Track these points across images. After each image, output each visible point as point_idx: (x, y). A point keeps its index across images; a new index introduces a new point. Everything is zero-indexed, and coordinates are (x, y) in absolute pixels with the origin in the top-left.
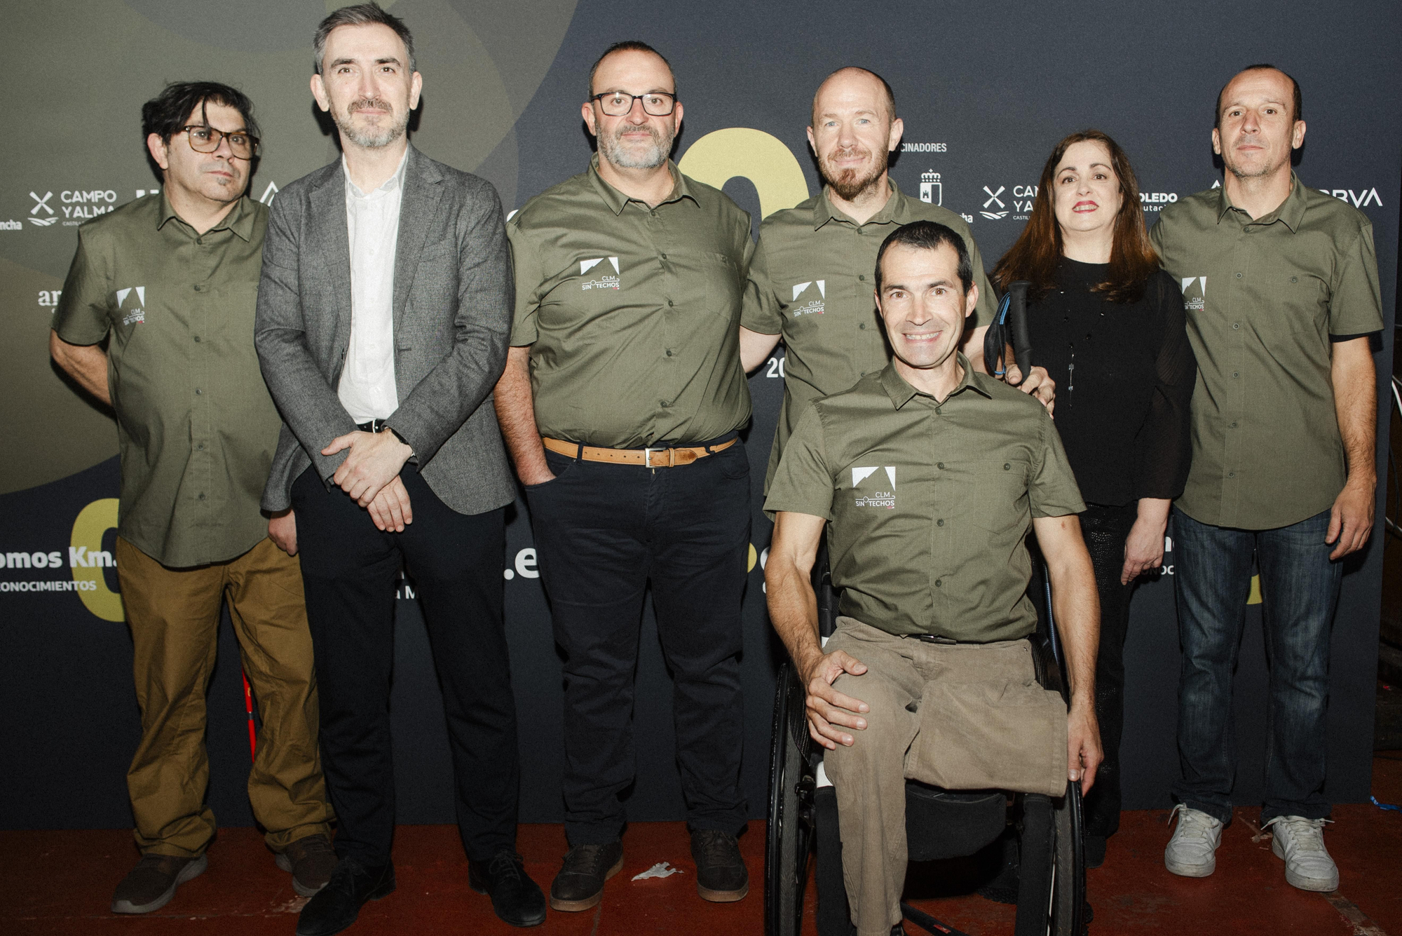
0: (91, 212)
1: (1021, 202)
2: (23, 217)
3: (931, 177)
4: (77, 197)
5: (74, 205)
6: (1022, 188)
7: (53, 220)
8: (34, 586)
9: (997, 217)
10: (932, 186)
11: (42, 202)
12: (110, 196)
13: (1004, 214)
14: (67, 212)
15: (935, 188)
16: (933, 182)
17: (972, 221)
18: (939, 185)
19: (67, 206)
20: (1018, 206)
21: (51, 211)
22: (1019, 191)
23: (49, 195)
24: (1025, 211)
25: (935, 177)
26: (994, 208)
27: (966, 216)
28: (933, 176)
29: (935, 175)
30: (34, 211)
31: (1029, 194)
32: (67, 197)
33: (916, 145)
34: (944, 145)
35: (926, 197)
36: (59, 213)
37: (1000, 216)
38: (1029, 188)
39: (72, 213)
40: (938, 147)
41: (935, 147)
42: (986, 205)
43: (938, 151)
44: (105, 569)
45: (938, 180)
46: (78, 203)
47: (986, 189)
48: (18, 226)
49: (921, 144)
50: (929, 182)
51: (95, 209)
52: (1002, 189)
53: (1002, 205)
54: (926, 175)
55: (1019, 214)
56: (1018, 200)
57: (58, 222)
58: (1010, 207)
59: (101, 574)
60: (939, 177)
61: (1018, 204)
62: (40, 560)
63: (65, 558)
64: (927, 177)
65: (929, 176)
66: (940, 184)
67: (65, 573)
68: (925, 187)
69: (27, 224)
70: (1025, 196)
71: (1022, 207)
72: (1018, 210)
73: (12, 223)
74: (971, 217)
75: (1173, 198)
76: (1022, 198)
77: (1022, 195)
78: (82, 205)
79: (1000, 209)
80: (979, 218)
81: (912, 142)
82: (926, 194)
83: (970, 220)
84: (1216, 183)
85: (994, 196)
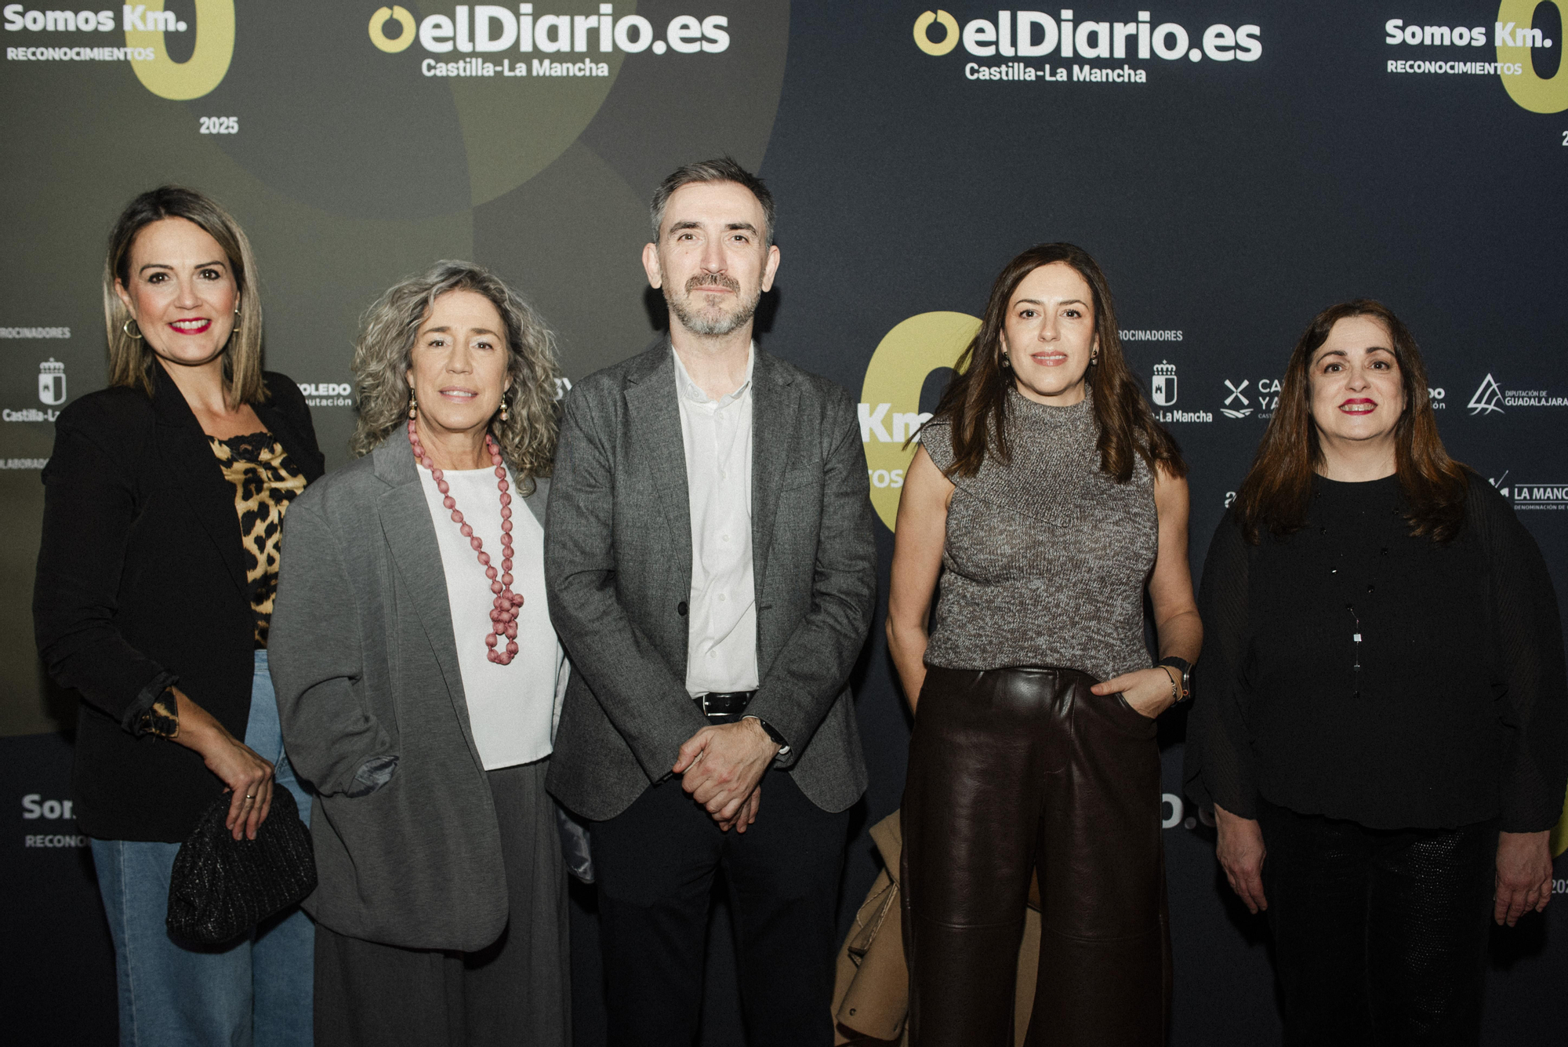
1: (1268, 399)
3: (1165, 369)
6: (1268, 382)
9: (1240, 415)
10: (1166, 379)
13: (1247, 412)
15: (1169, 382)
16: (1167, 374)
17: (1211, 420)
18: (1173, 379)
20: (1264, 403)
22: (1265, 386)
24: (1272, 408)
25: (1170, 369)
26: (1237, 405)
27: (1204, 415)
28: (1167, 369)
29: (1170, 367)
31: (1276, 389)
33: (1148, 332)
34: (1179, 333)
35: (1159, 392)
37: (1244, 414)
38: (1276, 382)
40: (1173, 335)
41: (1169, 335)
42: (1228, 402)
43: (1173, 339)
45: (1173, 373)
47: (1228, 383)
49: (1153, 332)
50: (1163, 374)
52: (1246, 383)
53: (1246, 402)
54: (1160, 367)
55: (1265, 412)
56: (1264, 396)
58: (1254, 404)
60: (1174, 369)
61: (1264, 400)
64: (1160, 369)
65: (1162, 369)
66: (1175, 378)
68: (1158, 381)
70: (1272, 391)
71: (1269, 404)
72: (1264, 408)
74: (1210, 415)
75: (1439, 393)
76: (1269, 394)
77: (1268, 390)
79: (1243, 407)
80: (1219, 416)
81: (1144, 329)
82: (1159, 389)
83: (1209, 418)
84: (1489, 377)
85: (1237, 391)
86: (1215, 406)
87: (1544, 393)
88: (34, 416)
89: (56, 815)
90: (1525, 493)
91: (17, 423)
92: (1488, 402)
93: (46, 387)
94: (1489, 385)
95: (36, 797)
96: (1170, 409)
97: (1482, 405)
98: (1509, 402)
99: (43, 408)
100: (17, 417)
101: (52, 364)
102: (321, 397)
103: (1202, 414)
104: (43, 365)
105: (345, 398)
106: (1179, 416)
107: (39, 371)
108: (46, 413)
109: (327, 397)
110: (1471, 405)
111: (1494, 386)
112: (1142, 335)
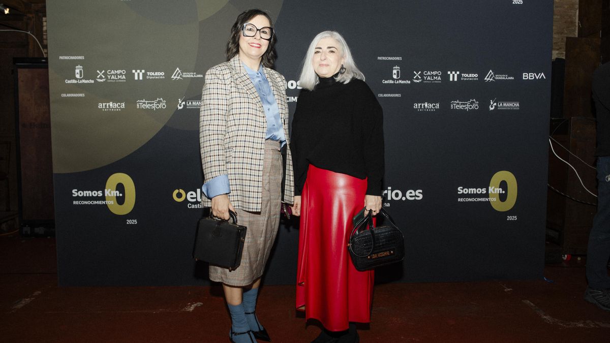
0: (117, 77)
2: (94, 78)
4: (113, 72)
5: (111, 75)
7: (104, 80)
8: (93, 203)
9: (418, 82)
11: (101, 74)
12: (124, 72)
13: (420, 80)
14: (109, 77)
15: (398, 72)
19: (109, 75)
20: (425, 78)
21: (104, 77)
22: (425, 73)
23: (103, 71)
26: (417, 79)
28: (397, 68)
30: (98, 77)
31: (429, 74)
32: (109, 72)
34: (401, 58)
36: (106, 77)
38: (429, 72)
39: (111, 78)
41: (398, 58)
42: (415, 78)
44: (117, 197)
46: (113, 74)
47: (415, 72)
48: (93, 82)
49: (393, 57)
50: (396, 70)
51: (119, 76)
52: (420, 72)
53: (420, 78)
54: (395, 67)
55: (425, 81)
56: (425, 76)
57: (106, 80)
58: (422, 78)
59: (115, 199)
60: (399, 68)
62: (95, 194)
63: (103, 193)
66: (400, 71)
67: (103, 198)
68: (395, 72)
69: (96, 81)
71: (427, 78)
73: (91, 80)
75: (476, 75)
76: (427, 75)
78: (114, 75)
80: (412, 82)
81: (391, 56)
82: (395, 74)
83: (409, 82)
84: (491, 71)
85: (417, 74)
86: (411, 79)
87: (506, 76)
88: (74, 81)
89: (82, 195)
90: (501, 104)
91: (69, 84)
92: (490, 78)
93: (77, 73)
94: (491, 73)
95: (76, 190)
96: (397, 80)
97: (488, 79)
98: (497, 78)
99: (77, 79)
100: (69, 82)
101: (79, 67)
102: (156, 76)
103: (407, 81)
104: (77, 67)
105: (163, 76)
106: (400, 81)
107: (75, 69)
108: (77, 81)
109: (158, 76)
110: (486, 79)
111: (492, 73)
112: (390, 58)
